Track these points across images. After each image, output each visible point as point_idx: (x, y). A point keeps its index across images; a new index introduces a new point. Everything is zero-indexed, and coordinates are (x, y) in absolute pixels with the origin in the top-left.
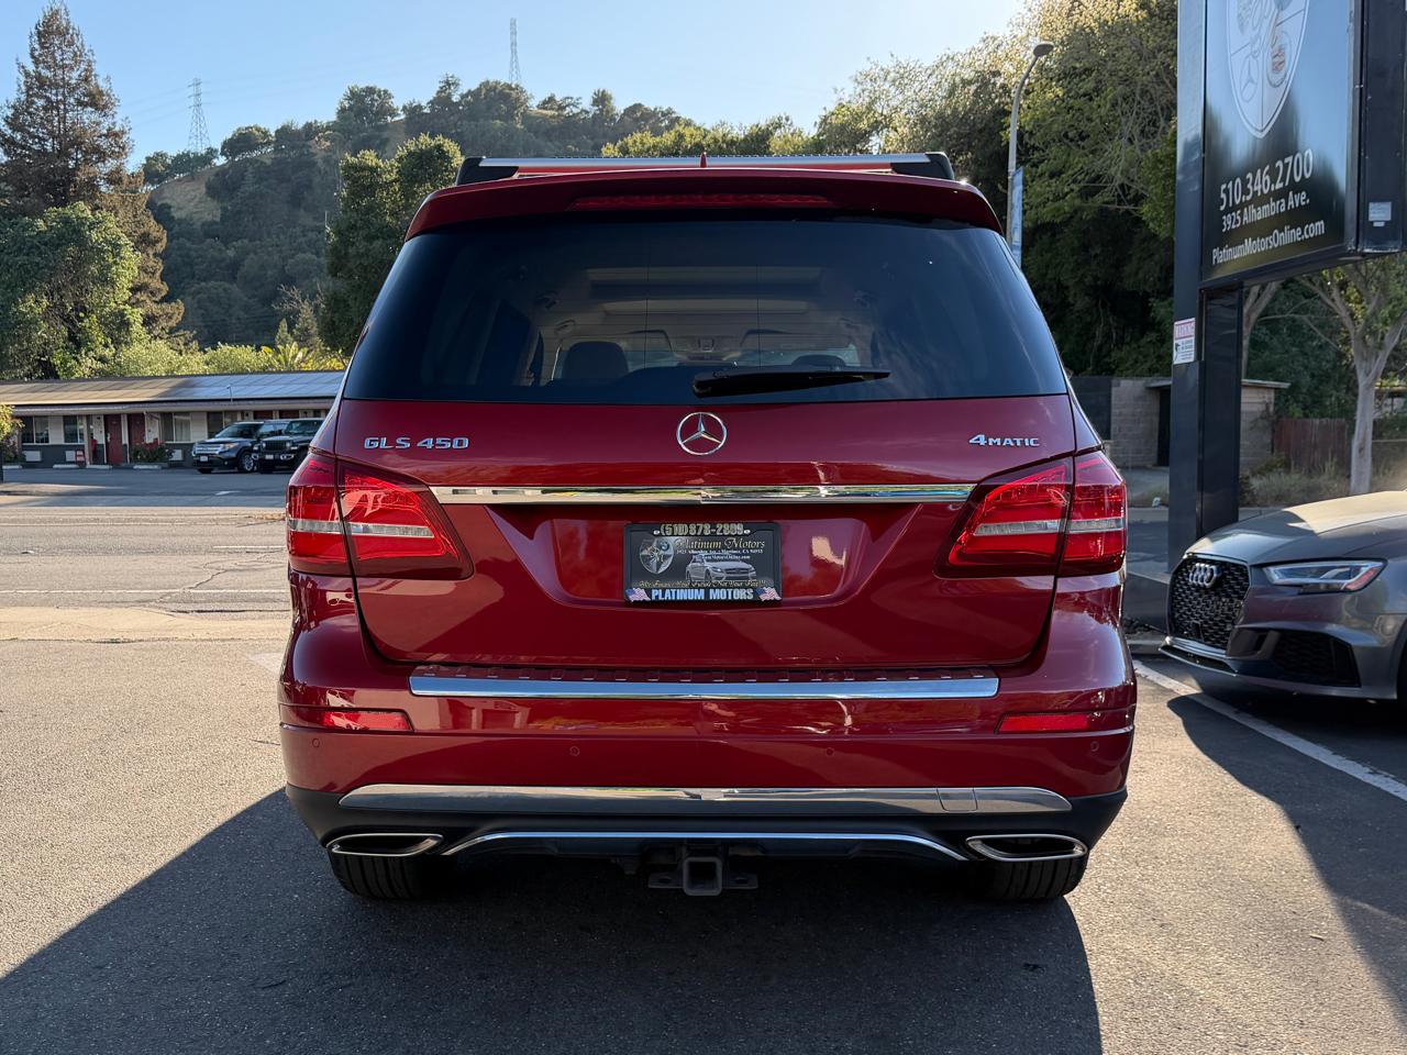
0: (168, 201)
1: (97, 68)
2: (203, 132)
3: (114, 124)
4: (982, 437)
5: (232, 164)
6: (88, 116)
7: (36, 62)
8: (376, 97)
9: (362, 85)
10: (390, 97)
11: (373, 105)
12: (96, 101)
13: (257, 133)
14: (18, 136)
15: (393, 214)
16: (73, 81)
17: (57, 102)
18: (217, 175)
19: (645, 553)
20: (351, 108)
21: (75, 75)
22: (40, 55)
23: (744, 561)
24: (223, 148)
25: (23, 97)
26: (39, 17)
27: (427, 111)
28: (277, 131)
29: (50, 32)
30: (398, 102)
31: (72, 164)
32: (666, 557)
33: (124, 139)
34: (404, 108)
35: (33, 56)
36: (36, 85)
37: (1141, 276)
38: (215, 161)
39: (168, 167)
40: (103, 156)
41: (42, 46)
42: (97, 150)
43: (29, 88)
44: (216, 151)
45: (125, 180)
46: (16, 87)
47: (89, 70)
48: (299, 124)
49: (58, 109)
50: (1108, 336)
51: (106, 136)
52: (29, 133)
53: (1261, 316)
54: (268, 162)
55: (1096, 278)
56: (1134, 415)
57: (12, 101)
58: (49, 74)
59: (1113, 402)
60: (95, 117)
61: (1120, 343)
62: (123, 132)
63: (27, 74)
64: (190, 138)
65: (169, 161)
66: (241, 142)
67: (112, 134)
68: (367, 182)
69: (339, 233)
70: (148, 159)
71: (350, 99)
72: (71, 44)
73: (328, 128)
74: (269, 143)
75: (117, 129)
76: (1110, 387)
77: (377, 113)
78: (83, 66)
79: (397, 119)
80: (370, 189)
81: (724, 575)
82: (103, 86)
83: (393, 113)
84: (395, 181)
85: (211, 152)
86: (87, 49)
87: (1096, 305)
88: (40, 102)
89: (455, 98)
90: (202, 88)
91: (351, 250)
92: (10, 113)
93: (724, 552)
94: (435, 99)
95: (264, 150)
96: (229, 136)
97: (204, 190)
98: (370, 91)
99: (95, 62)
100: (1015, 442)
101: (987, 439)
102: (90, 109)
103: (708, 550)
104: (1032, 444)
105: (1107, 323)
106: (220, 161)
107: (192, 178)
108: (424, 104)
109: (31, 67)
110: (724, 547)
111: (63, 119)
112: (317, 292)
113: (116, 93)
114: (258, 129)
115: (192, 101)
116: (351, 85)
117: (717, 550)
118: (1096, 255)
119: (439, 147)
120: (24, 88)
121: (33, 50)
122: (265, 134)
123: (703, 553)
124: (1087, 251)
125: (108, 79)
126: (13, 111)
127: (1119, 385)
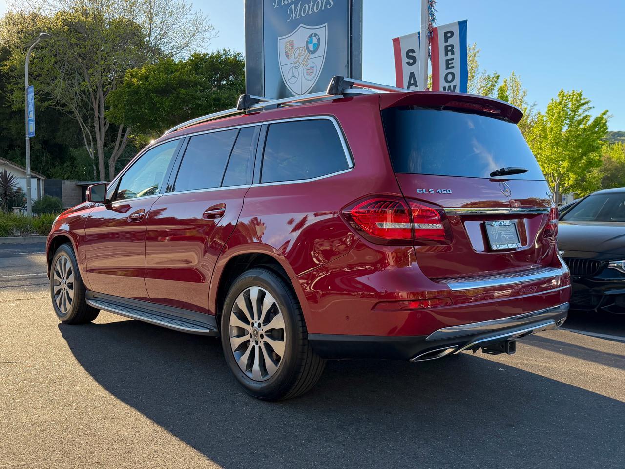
37: (64, 137)
50: (47, 162)
53: (119, 158)
55: (44, 137)
56: (71, 196)
59: (63, 190)
61: (54, 165)
76: (61, 184)
87: (42, 148)
105: (47, 157)
118: (43, 127)
124: (39, 125)
127: (65, 184)
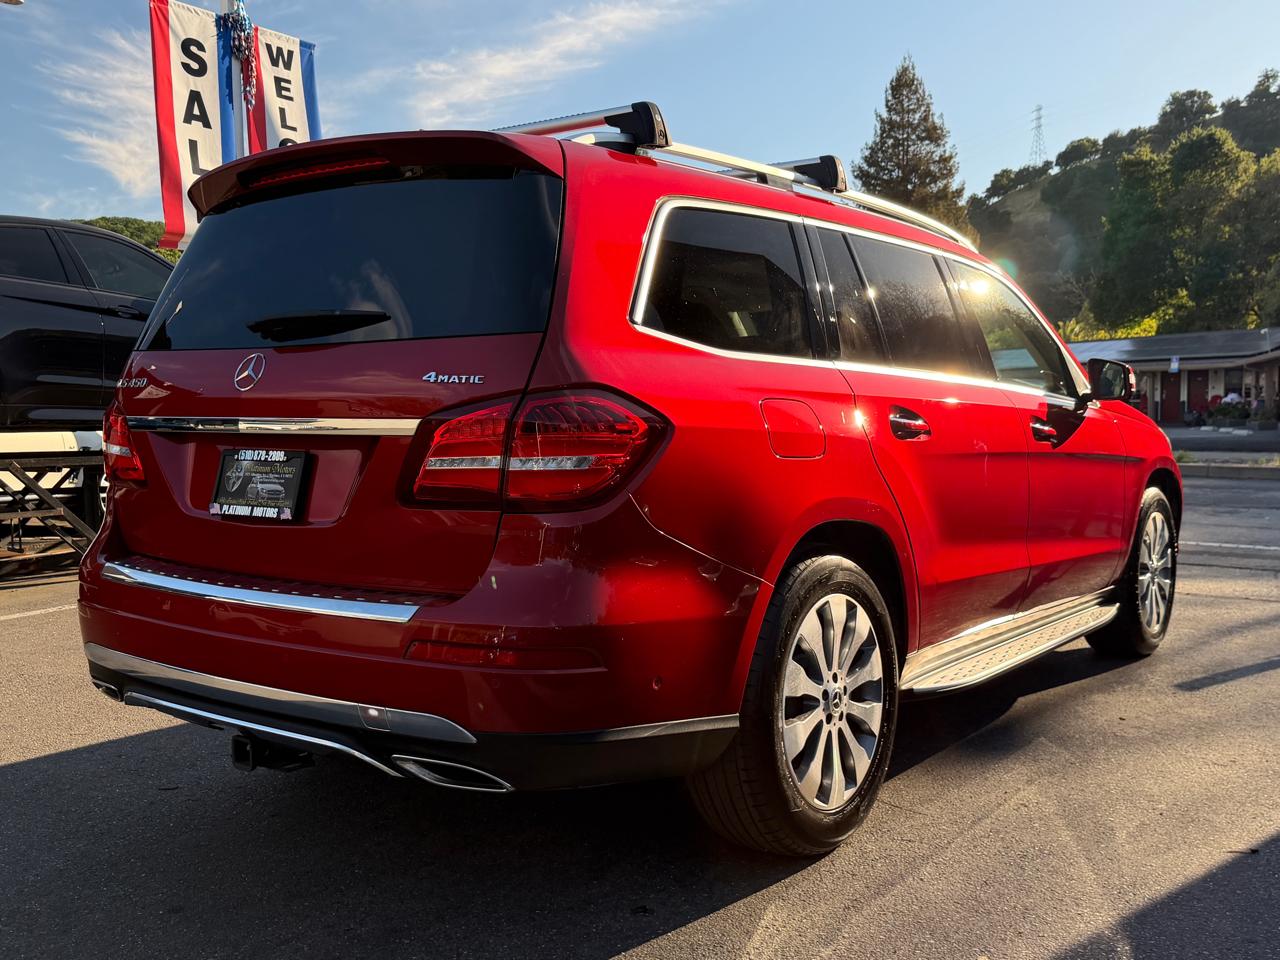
0: (1009, 209)
1: (933, 109)
2: (1042, 148)
3: (945, 151)
4: (433, 374)
5: (1063, 173)
6: (926, 147)
7: (889, 111)
8: (1196, 99)
9: (1183, 90)
10: (1210, 96)
11: (1192, 106)
12: (934, 134)
13: (1087, 144)
14: (872, 170)
15: (1163, 200)
16: (916, 122)
17: (904, 140)
18: (1051, 181)
19: (229, 474)
20: (1172, 111)
21: (917, 116)
22: (892, 105)
23: (280, 484)
24: (1057, 161)
25: (878, 140)
26: (893, 75)
27: (1244, 104)
28: (1105, 141)
29: (903, 85)
30: (1217, 101)
31: (909, 187)
32: (239, 478)
33: (952, 162)
34: (1223, 105)
35: (887, 106)
36: (888, 127)
38: (1050, 171)
39: (1012, 180)
40: (935, 180)
41: (894, 97)
42: (929, 173)
43: (883, 131)
44: (1051, 163)
45: (950, 196)
46: (873, 132)
47: (928, 111)
48: (1124, 131)
49: (903, 145)
51: (939, 162)
52: (881, 166)
54: (1095, 167)
57: (870, 143)
58: (898, 119)
60: (932, 147)
62: (951, 157)
63: (882, 121)
64: (1031, 155)
65: (1012, 176)
66: (1074, 153)
67: (945, 160)
68: (1141, 175)
69: (1111, 221)
70: (996, 176)
71: (1171, 104)
72: (916, 92)
73: (1150, 131)
74: (1097, 151)
75: (947, 155)
77: (1196, 113)
78: (923, 109)
79: (1215, 115)
80: (1144, 181)
81: (266, 495)
82: (938, 121)
83: (1212, 110)
84: (1168, 171)
85: (1048, 165)
86: (927, 94)
88: (890, 142)
89: (1273, 89)
90: (1042, 112)
91: (1120, 236)
92: (867, 153)
93: (271, 476)
94: (1253, 93)
95: (1092, 158)
96: (1064, 150)
97: (1039, 196)
98: (1191, 94)
99: (932, 104)
100: (460, 379)
101: (437, 377)
102: (927, 142)
103: (261, 473)
104: (476, 381)
106: (1055, 171)
107: (1030, 188)
108: (1241, 99)
109: (885, 115)
110: (271, 472)
111: (907, 152)
112: (1091, 274)
113: (947, 126)
114: (1089, 140)
115: (1034, 124)
116: (1174, 91)
117: (266, 473)
119: (1211, 137)
120: (879, 132)
121: (887, 101)
122: (1095, 143)
123: (259, 476)
125: (941, 115)
126: (869, 151)
